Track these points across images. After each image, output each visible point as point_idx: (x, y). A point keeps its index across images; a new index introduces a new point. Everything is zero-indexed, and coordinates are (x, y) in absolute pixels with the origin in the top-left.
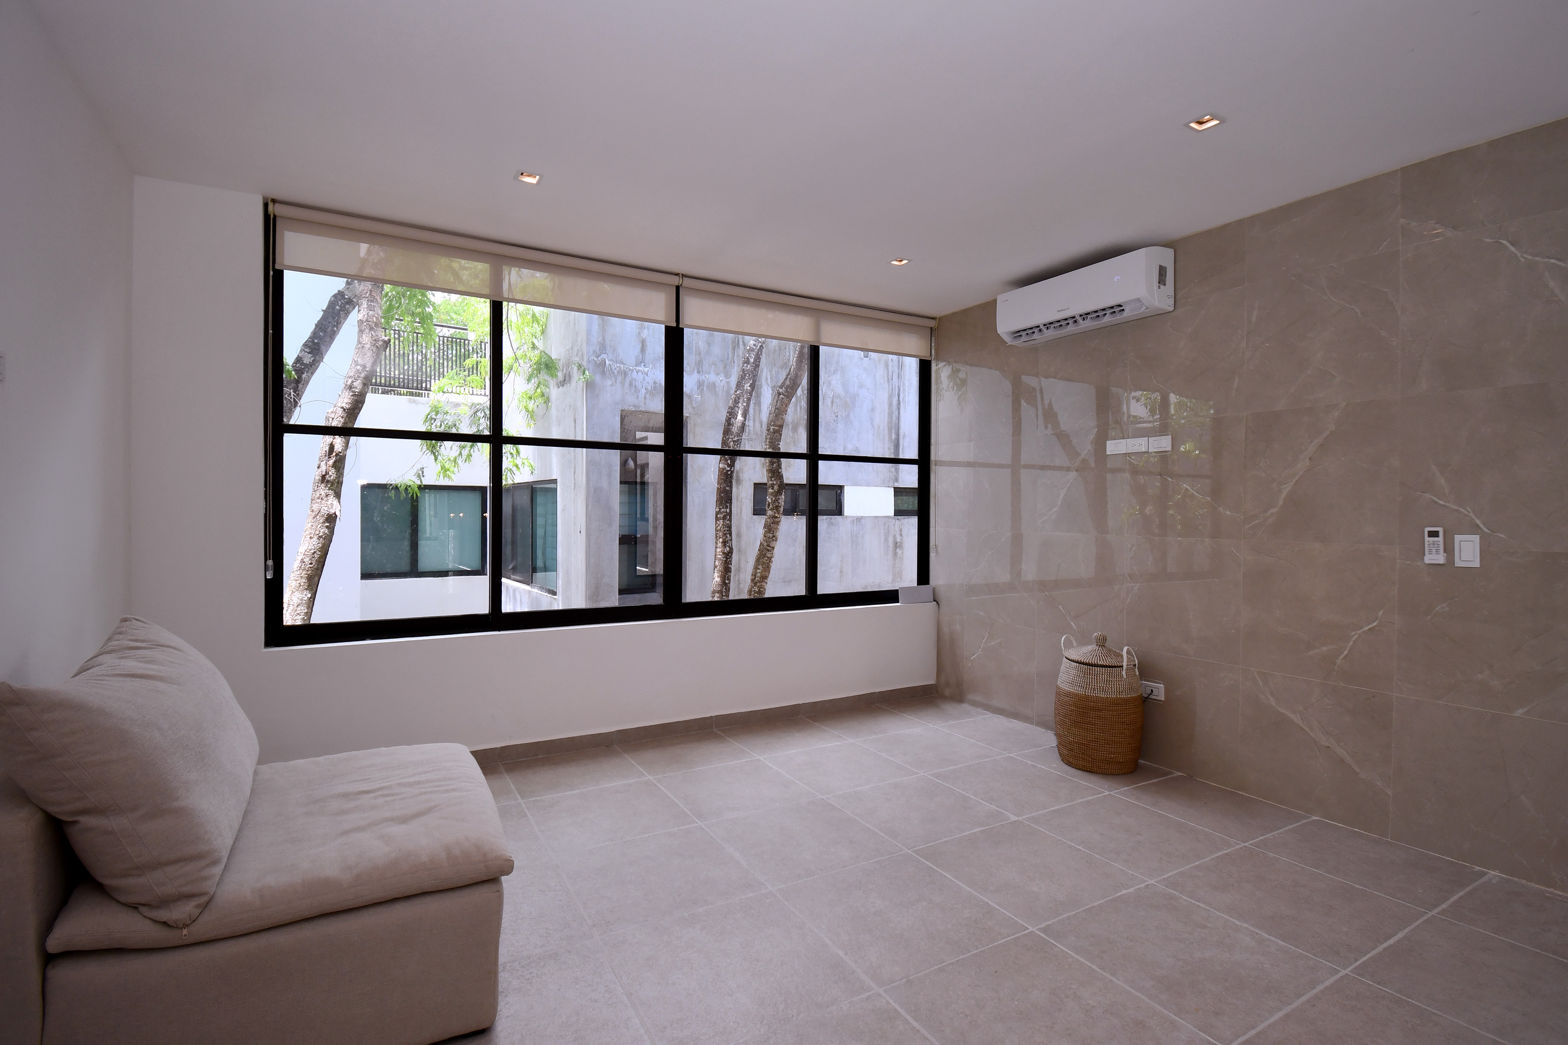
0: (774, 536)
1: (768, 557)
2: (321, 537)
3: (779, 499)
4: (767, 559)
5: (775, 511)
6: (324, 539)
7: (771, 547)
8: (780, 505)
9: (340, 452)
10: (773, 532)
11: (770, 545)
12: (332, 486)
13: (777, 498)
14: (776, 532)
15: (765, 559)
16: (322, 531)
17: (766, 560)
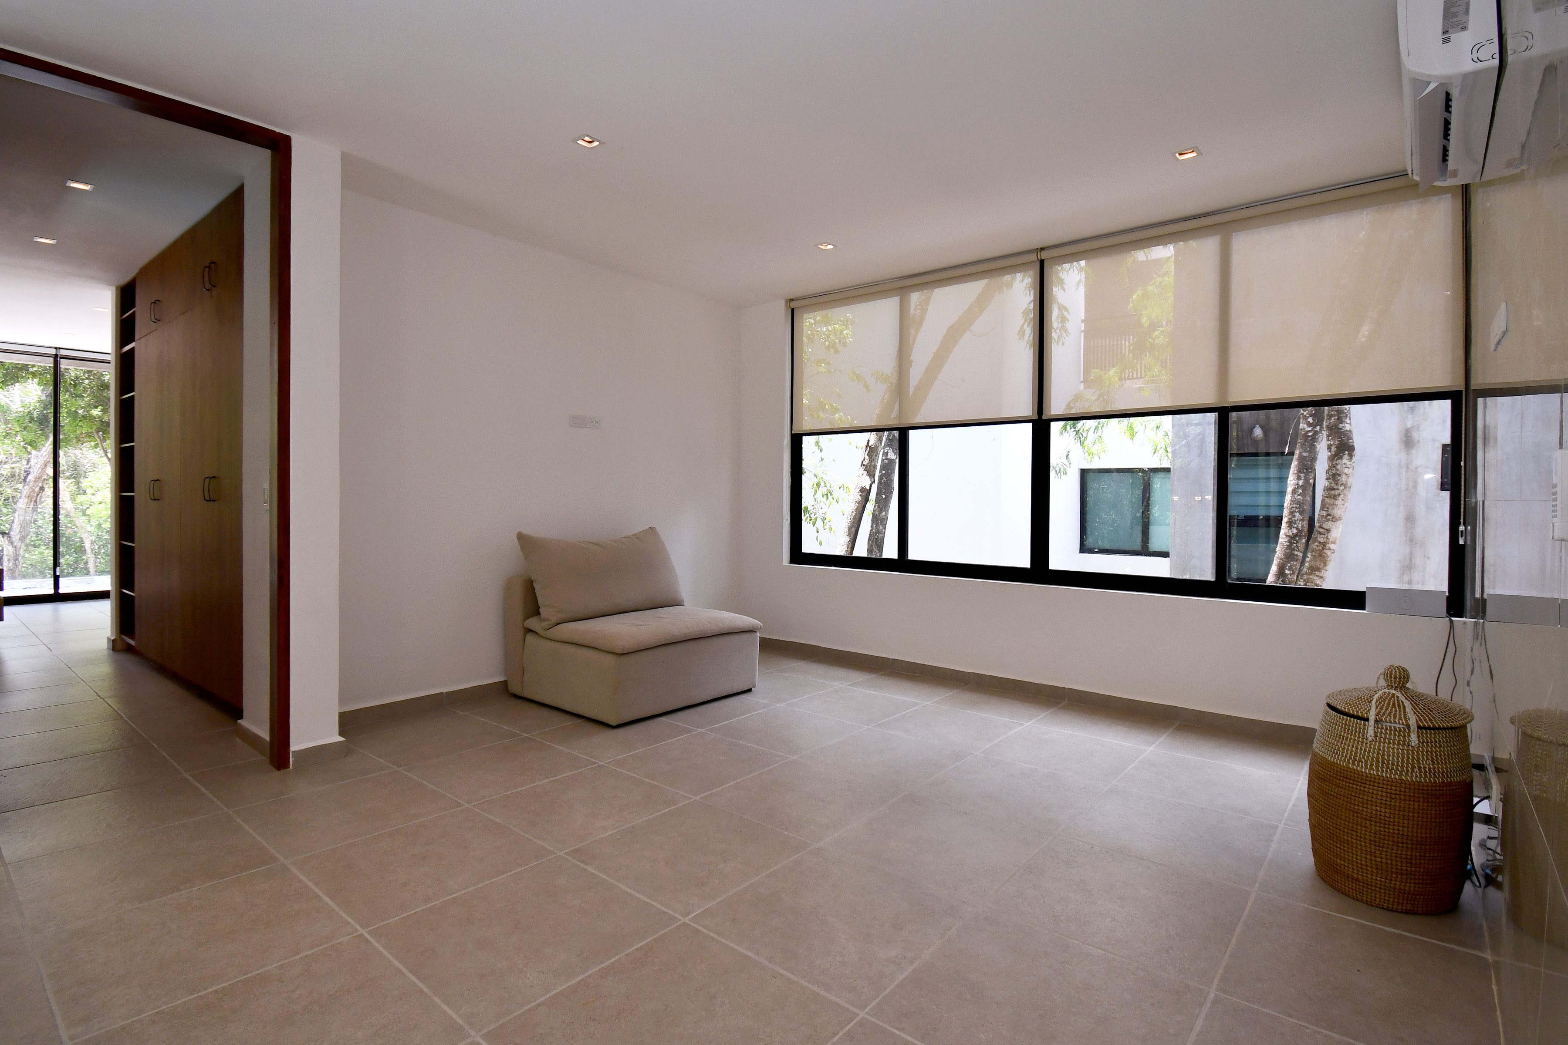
0: (1329, 515)
1: (1320, 542)
2: (856, 502)
3: (1337, 464)
4: (1318, 544)
5: (1331, 481)
6: (858, 503)
7: (1324, 529)
8: (1338, 472)
9: (872, 445)
10: (1328, 508)
11: (1323, 526)
12: (866, 468)
13: (1334, 463)
14: (1333, 509)
15: (1316, 544)
16: (857, 498)
17: (1317, 546)
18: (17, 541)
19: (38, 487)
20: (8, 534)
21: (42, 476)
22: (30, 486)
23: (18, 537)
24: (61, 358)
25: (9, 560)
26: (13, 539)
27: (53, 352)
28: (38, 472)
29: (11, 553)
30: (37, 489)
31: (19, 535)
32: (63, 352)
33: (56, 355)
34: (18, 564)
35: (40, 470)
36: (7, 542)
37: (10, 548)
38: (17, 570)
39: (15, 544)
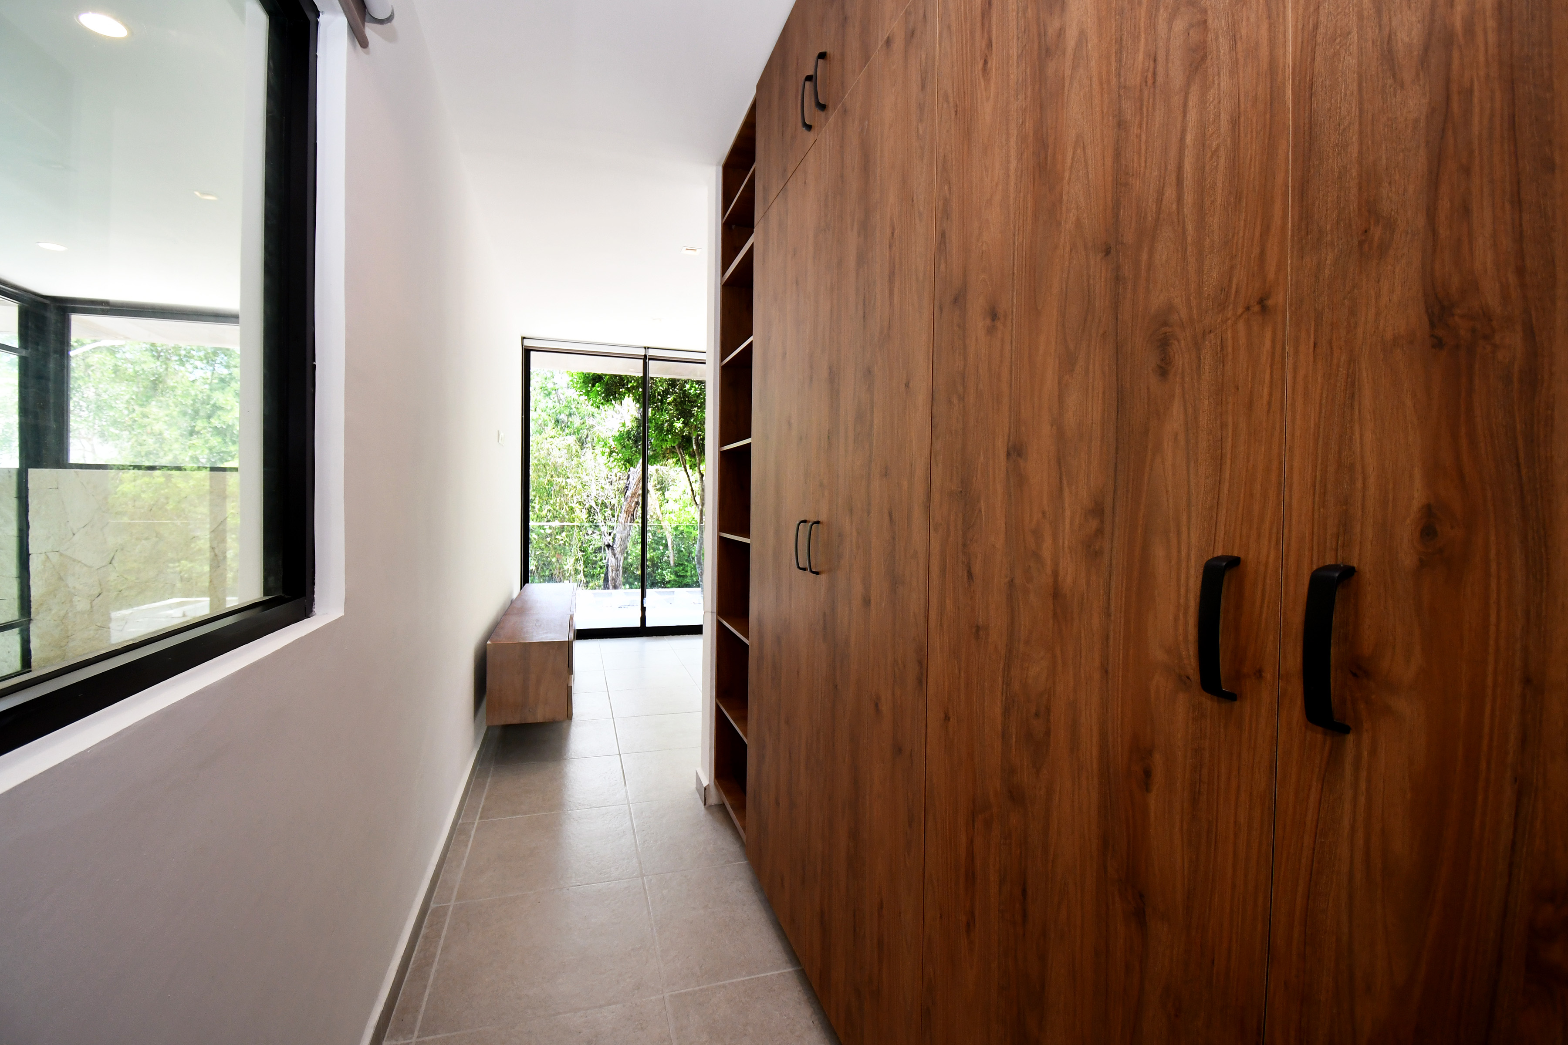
18: (618, 553)
19: (634, 503)
20: (612, 546)
21: (636, 492)
22: (628, 502)
23: (619, 549)
24: (650, 359)
25: (612, 571)
26: (616, 552)
27: (642, 352)
28: (634, 488)
29: (614, 564)
30: (633, 505)
31: (620, 548)
32: (651, 353)
33: (645, 356)
34: (619, 575)
35: (635, 486)
36: (611, 554)
37: (613, 560)
38: (618, 580)
39: (617, 556)
